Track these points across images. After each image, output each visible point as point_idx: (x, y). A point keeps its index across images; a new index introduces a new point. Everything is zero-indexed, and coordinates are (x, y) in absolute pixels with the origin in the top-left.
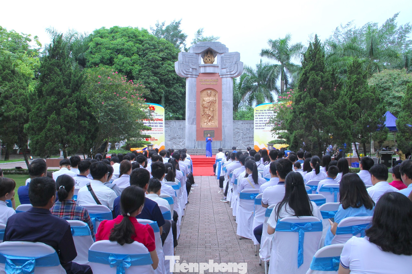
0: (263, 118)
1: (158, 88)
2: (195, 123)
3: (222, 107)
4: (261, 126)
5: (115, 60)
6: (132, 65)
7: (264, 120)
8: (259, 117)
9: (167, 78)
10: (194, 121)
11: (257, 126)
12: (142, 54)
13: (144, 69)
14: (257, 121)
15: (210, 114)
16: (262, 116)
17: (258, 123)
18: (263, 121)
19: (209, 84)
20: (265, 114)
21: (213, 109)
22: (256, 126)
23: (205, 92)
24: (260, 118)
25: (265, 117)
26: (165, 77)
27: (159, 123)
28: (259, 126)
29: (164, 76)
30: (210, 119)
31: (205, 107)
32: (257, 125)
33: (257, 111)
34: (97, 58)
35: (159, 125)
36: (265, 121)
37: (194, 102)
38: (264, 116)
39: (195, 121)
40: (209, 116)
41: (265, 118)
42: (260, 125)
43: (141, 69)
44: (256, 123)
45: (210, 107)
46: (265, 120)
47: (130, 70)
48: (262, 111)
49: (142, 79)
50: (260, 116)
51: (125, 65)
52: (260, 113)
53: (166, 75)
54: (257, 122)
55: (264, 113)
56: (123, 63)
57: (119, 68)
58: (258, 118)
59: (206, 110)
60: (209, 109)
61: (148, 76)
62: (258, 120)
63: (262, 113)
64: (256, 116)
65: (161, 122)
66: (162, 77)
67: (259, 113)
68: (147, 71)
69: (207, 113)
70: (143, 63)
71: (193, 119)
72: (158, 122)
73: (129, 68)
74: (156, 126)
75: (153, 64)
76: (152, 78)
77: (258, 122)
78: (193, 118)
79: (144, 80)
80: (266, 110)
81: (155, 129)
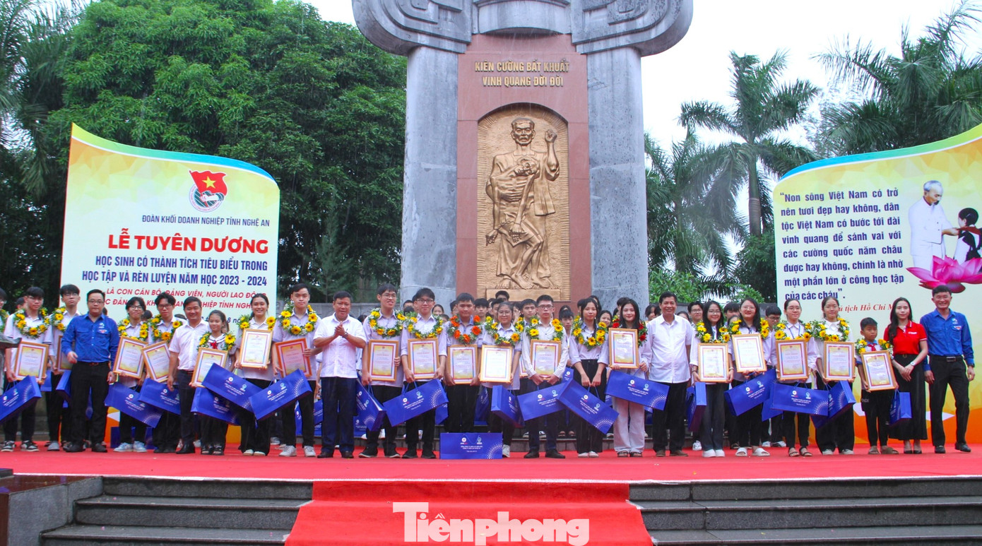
0: (826, 239)
1: (316, 175)
2: (447, 277)
3: (592, 197)
4: (818, 282)
5: (160, 76)
6: (222, 96)
7: (831, 246)
8: (802, 233)
9: (350, 143)
10: (443, 268)
11: (795, 282)
12: (263, 61)
13: (267, 107)
14: (793, 254)
15: (527, 231)
16: (818, 224)
17: (797, 268)
18: (825, 253)
19: (523, 82)
20: (835, 217)
21: (544, 207)
22: (788, 282)
23: (502, 126)
24: (807, 240)
25: (836, 230)
26: (345, 136)
27: (248, 265)
28: (807, 282)
29: (339, 132)
30: (530, 261)
31: (503, 197)
32: (791, 275)
33: (788, 198)
34: (92, 69)
35: (244, 274)
36: (837, 253)
37: (447, 168)
38: (830, 224)
39: (450, 268)
40: (526, 243)
41: (838, 238)
42: (811, 275)
43: (251, 109)
44: (787, 268)
45: (528, 198)
46: (840, 246)
47: (211, 109)
48: (821, 197)
49: (254, 141)
50: (807, 225)
51: (191, 91)
52: (810, 211)
53: (348, 129)
54: (792, 262)
55: (830, 211)
56: (187, 85)
57: (171, 104)
58: (795, 240)
59: (507, 210)
60: (525, 208)
61: (279, 133)
62: (800, 247)
63: (821, 210)
64: (786, 226)
65: (256, 257)
66: (332, 138)
67: (803, 212)
68: (274, 115)
69: (516, 228)
70: (261, 89)
71: (441, 254)
72: (241, 256)
73: (207, 101)
74: (226, 280)
75: (300, 87)
76: (292, 136)
77: (800, 260)
78: (437, 250)
79: (259, 143)
80: (839, 196)
81: (225, 294)
